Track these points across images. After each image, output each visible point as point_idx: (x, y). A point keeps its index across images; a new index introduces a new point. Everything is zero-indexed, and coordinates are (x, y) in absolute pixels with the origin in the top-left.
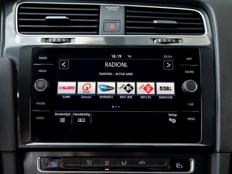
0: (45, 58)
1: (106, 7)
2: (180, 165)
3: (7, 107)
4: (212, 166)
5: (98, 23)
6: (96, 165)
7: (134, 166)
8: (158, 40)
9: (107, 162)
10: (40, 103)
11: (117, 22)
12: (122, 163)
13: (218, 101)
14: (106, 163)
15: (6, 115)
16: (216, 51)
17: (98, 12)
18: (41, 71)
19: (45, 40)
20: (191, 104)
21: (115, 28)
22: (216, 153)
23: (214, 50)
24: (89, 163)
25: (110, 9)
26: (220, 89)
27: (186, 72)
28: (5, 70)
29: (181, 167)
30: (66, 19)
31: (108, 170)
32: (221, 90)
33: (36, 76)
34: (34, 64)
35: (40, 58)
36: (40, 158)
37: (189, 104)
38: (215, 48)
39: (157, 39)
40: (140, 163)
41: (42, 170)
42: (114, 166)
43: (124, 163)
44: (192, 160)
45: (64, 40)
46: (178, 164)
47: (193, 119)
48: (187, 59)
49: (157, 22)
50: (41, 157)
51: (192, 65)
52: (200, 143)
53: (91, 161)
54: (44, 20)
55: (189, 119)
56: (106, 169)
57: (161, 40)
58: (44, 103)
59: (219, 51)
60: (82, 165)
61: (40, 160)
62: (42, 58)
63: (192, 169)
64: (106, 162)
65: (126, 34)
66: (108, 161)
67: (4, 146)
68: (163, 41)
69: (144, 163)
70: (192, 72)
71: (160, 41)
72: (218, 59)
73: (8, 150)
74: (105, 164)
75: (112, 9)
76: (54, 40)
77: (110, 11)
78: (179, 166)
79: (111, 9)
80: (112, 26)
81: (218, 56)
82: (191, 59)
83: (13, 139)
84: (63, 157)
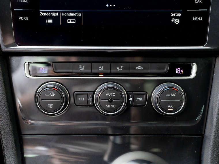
2: (181, 71)
4: (215, 70)
6: (89, 71)
7: (131, 71)
9: (101, 67)
12: (118, 68)
14: (100, 68)
20: (198, 1)
24: (82, 68)
29: (181, 72)
31: (103, 75)
36: (27, 63)
40: (137, 68)
41: (31, 76)
42: (109, 71)
43: (120, 68)
44: (194, 65)
46: (179, 70)
47: (199, 19)
52: (206, 46)
53: (84, 66)
55: (195, 19)
56: (100, 75)
58: (26, 1)
60: (74, 71)
61: (28, 65)
63: (193, 74)
64: (100, 67)
66: (103, 66)
69: (141, 68)
74: (99, 70)
78: (179, 72)
84: (53, 62)
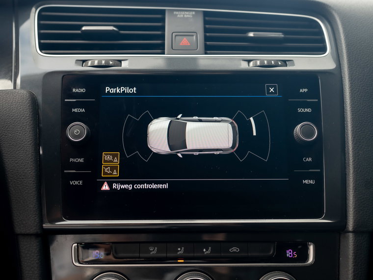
0: (82, 90)
1: (175, 13)
2: (293, 253)
3: (24, 166)
4: (341, 253)
5: (162, 37)
6: (164, 255)
7: (223, 254)
8: (256, 62)
9: (181, 249)
10: (75, 160)
11: (193, 36)
12: (204, 250)
13: (349, 154)
14: (179, 251)
15: (23, 179)
16: (345, 78)
17: (163, 20)
18: (76, 110)
19: (82, 62)
20: (307, 160)
21: (189, 44)
22: (347, 234)
23: (342, 77)
24: (153, 251)
25: (180, 15)
26: (353, 135)
27: (299, 110)
28: (20, 108)
29: (293, 256)
30: (113, 30)
31: (183, 261)
32: (354, 137)
33: (69, 118)
34: (66, 100)
35: (74, 90)
36: (76, 244)
37: (305, 160)
38: (343, 74)
39: (254, 61)
40: (231, 250)
41: (80, 264)
42: (191, 255)
43: (207, 250)
44: (311, 245)
45: (111, 63)
46: (290, 252)
47: (311, 182)
48: (301, 91)
49: (254, 34)
50: (78, 243)
51: (308, 100)
52: (323, 219)
53: (156, 248)
54: (79, 32)
55: (306, 182)
56: (178, 261)
57: (261, 63)
58: (82, 160)
59: (349, 78)
60: (142, 255)
61: (76, 248)
62: (77, 90)
63: (311, 259)
64: (179, 249)
65: (206, 54)
66: (183, 248)
67: (22, 226)
68: (264, 63)
69: (237, 250)
70: (308, 110)
71: (258, 63)
72: (348, 90)
73: (28, 232)
74: (178, 253)
75: (184, 15)
76: (96, 63)
77: (181, 18)
78: (290, 255)
79: (182, 16)
80: (185, 41)
81: (347, 86)
82: (306, 90)
83: (35, 214)
84: (113, 243)
